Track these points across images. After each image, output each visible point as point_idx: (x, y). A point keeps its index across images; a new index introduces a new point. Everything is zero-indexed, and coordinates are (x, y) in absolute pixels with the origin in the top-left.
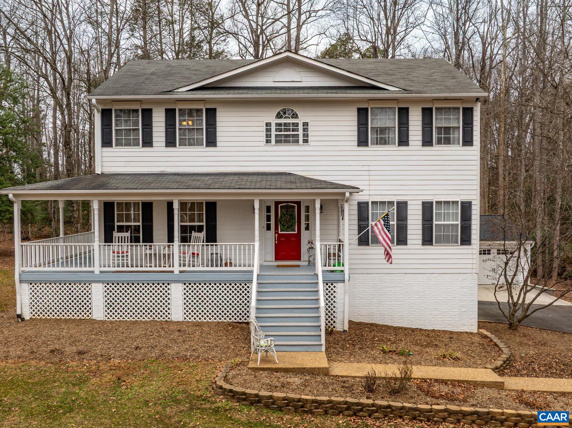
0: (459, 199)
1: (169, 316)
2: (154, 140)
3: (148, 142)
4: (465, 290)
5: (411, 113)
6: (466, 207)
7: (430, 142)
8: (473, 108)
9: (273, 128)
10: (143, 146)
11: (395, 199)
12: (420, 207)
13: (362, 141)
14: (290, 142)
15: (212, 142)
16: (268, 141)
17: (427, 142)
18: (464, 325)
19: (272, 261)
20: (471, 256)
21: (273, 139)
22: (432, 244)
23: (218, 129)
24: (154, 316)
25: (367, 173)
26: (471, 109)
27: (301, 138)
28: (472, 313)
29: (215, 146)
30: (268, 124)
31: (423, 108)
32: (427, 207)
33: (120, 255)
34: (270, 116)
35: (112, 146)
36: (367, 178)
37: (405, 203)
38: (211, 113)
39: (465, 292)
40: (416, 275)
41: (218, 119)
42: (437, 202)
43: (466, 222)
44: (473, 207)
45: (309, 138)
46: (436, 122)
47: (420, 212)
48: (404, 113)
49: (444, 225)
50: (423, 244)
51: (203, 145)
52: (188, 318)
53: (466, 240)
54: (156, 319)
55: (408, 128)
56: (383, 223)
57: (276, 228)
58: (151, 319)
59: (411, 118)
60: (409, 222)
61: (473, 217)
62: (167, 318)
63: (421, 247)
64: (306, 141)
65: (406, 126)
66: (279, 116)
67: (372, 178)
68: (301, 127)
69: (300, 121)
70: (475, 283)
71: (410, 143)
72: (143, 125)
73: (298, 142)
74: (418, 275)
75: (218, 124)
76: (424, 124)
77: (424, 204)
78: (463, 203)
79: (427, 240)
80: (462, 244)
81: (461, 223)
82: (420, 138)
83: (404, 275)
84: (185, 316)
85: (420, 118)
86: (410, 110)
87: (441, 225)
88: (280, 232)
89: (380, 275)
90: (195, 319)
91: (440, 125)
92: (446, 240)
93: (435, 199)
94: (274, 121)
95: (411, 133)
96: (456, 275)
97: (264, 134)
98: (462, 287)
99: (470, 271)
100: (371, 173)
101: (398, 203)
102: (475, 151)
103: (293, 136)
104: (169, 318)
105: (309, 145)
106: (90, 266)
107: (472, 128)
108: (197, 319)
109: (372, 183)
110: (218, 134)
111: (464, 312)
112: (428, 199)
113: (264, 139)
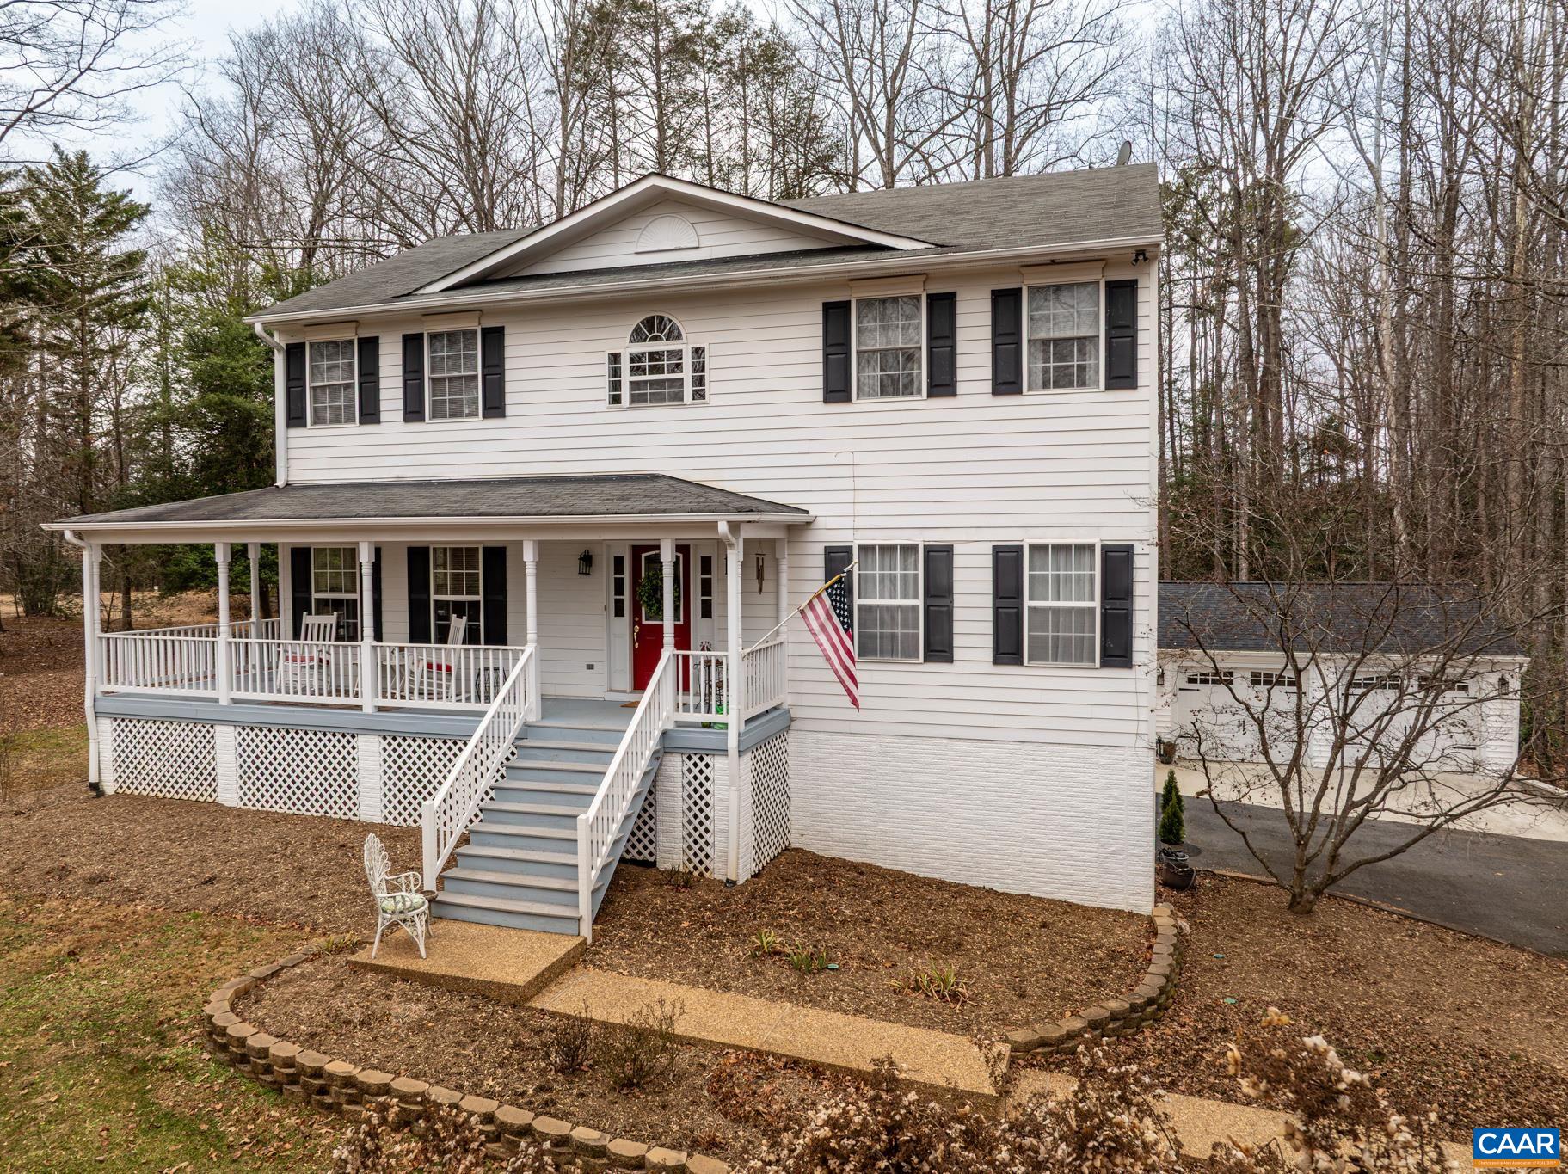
0: (1097, 539)
1: (354, 809)
2: (382, 408)
3: (370, 414)
4: (1116, 794)
5: (961, 308)
6: (1117, 562)
7: (1013, 383)
8: (1135, 282)
9: (625, 365)
10: (361, 423)
11: (920, 539)
12: (988, 561)
13: (837, 389)
14: (663, 400)
15: (495, 406)
16: (616, 400)
17: (1005, 383)
18: (1114, 891)
19: (624, 692)
20: (1131, 700)
21: (625, 393)
22: (1020, 662)
23: (509, 376)
24: (326, 807)
25: (847, 471)
26: (1131, 287)
27: (688, 389)
28: (1136, 859)
29: (502, 415)
30: (615, 358)
31: (993, 292)
32: (1006, 562)
33: (307, 664)
34: (619, 338)
35: (305, 425)
36: (848, 484)
37: (948, 550)
38: (494, 339)
39: (1116, 798)
40: (979, 744)
41: (508, 352)
42: (1033, 547)
43: (1118, 603)
44: (1138, 562)
45: (706, 388)
46: (1030, 329)
47: (988, 575)
48: (943, 308)
49: (1056, 611)
50: (997, 661)
51: (477, 415)
52: (391, 818)
53: (1117, 653)
54: (331, 813)
55: (953, 347)
56: (828, 602)
57: (636, 612)
58: (322, 812)
59: (961, 321)
60: (958, 601)
61: (1138, 589)
62: (350, 815)
63: (990, 668)
64: (699, 395)
65: (948, 342)
66: (638, 336)
67: (860, 484)
68: (687, 361)
69: (685, 346)
70: (1145, 774)
71: (961, 387)
72: (361, 374)
73: (682, 400)
74: (984, 744)
75: (508, 364)
76: (996, 334)
77: (997, 551)
78: (1107, 550)
79: (1007, 650)
80: (1104, 665)
81: (1102, 607)
82: (987, 373)
83: (946, 742)
84: (386, 812)
85: (986, 319)
86: (959, 298)
87: (1045, 610)
88: (644, 622)
89: (881, 738)
90: (405, 820)
91: (1043, 335)
92: (1060, 652)
93: (1026, 539)
94: (627, 349)
95: (961, 361)
96: (1090, 749)
97: (605, 382)
98: (1108, 786)
99: (1130, 740)
100: (859, 471)
101: (928, 550)
102: (1142, 402)
103: (672, 382)
104: (354, 815)
105: (707, 405)
106: (214, 689)
107: (1134, 338)
108: (410, 820)
109: (861, 497)
110: (509, 387)
111: (1113, 853)
112: (1009, 537)
113: (605, 394)
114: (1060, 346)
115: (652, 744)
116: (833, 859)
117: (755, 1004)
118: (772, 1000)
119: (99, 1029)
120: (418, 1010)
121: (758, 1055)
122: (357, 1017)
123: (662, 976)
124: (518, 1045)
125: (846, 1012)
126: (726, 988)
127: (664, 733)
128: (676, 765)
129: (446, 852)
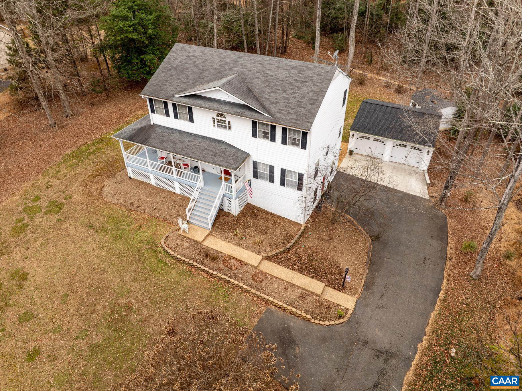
0: (297, 171)
2: (170, 115)
3: (168, 115)
6: (301, 176)
9: (216, 120)
10: (166, 116)
11: (269, 164)
12: (280, 170)
13: (254, 135)
14: (223, 128)
15: (192, 120)
16: (214, 126)
17: (284, 143)
18: (298, 220)
21: (216, 125)
22: (285, 186)
23: (194, 116)
25: (256, 150)
26: (306, 133)
29: (193, 122)
30: (213, 118)
31: (282, 127)
32: (283, 171)
34: (214, 115)
35: (155, 113)
36: (257, 152)
37: (273, 167)
38: (190, 109)
41: (193, 112)
43: (301, 182)
44: (305, 177)
45: (231, 128)
46: (289, 135)
47: (280, 172)
48: (273, 127)
49: (291, 181)
50: (281, 185)
51: (188, 121)
53: (300, 189)
54: (171, 191)
55: (275, 134)
59: (276, 130)
60: (275, 175)
61: (304, 181)
62: (174, 192)
66: (218, 115)
67: (259, 152)
68: (227, 123)
69: (227, 120)
71: (276, 141)
72: (165, 107)
73: (227, 129)
74: (279, 196)
75: (193, 114)
76: (282, 134)
78: (299, 174)
79: (283, 184)
80: (298, 190)
81: (298, 182)
82: (281, 140)
85: (281, 131)
86: (276, 127)
87: (289, 180)
91: (291, 137)
92: (291, 185)
93: (286, 169)
94: (216, 117)
95: (276, 137)
97: (212, 122)
100: (258, 150)
101: (270, 166)
102: (307, 152)
103: (224, 126)
105: (231, 131)
107: (306, 142)
109: (259, 154)
110: (194, 118)
112: (284, 168)
113: (212, 124)
114: (294, 139)
115: (222, 196)
116: (254, 206)
117: (232, 245)
118: (234, 245)
119: (148, 243)
120: (188, 244)
121: (229, 256)
122: (180, 245)
123: (220, 238)
124: (200, 251)
125: (243, 248)
126: (229, 242)
127: (224, 194)
128: (226, 199)
129: (190, 213)
